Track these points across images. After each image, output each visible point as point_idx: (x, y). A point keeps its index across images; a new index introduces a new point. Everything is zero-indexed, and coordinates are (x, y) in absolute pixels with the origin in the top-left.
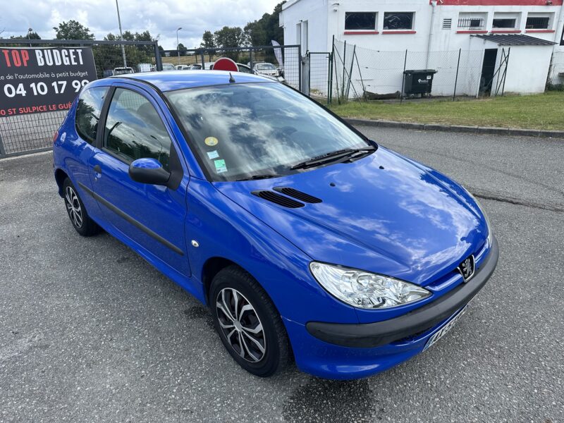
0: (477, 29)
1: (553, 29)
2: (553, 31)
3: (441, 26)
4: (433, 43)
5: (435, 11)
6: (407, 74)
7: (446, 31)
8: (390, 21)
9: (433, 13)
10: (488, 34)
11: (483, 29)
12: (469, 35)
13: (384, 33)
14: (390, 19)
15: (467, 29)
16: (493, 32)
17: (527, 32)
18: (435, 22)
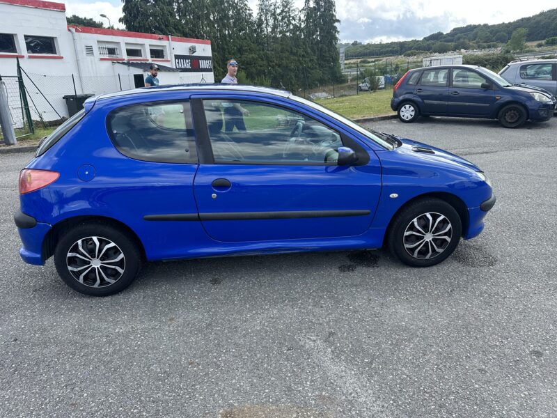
0: (114, 57)
1: (169, 59)
2: (169, 61)
3: (85, 53)
4: (82, 68)
5: (76, 38)
6: (67, 99)
7: (90, 58)
8: (32, 45)
9: (74, 39)
10: (125, 61)
11: (119, 57)
12: (111, 62)
13: (30, 57)
14: (31, 42)
15: (106, 56)
16: (129, 60)
17: (153, 61)
18: (79, 48)
